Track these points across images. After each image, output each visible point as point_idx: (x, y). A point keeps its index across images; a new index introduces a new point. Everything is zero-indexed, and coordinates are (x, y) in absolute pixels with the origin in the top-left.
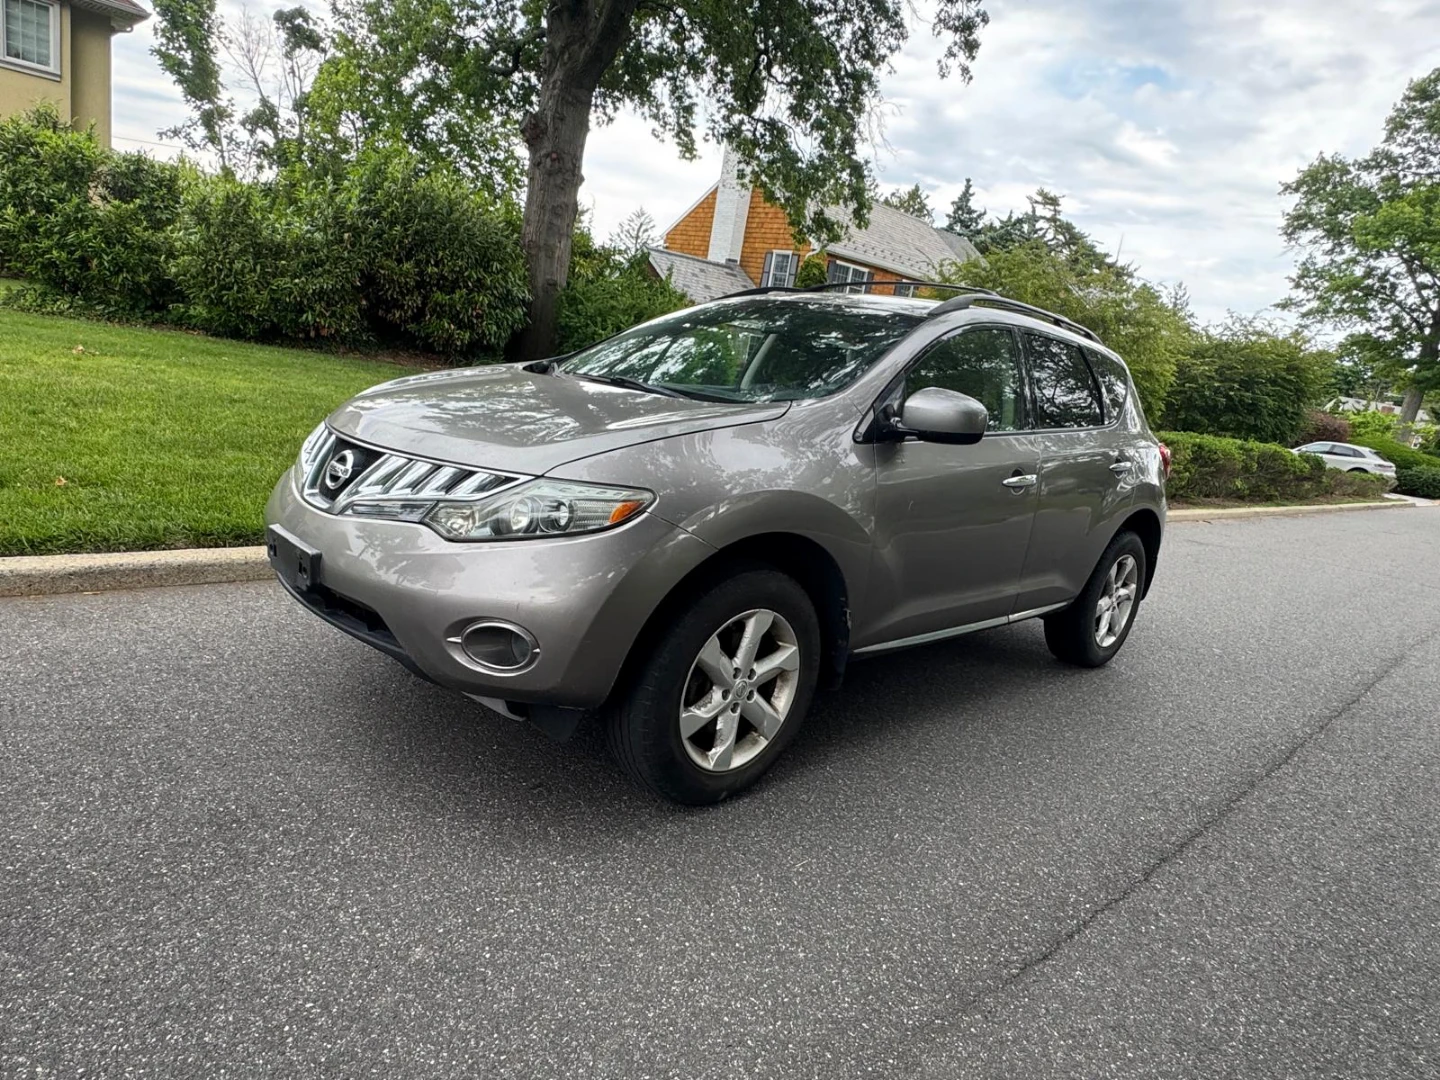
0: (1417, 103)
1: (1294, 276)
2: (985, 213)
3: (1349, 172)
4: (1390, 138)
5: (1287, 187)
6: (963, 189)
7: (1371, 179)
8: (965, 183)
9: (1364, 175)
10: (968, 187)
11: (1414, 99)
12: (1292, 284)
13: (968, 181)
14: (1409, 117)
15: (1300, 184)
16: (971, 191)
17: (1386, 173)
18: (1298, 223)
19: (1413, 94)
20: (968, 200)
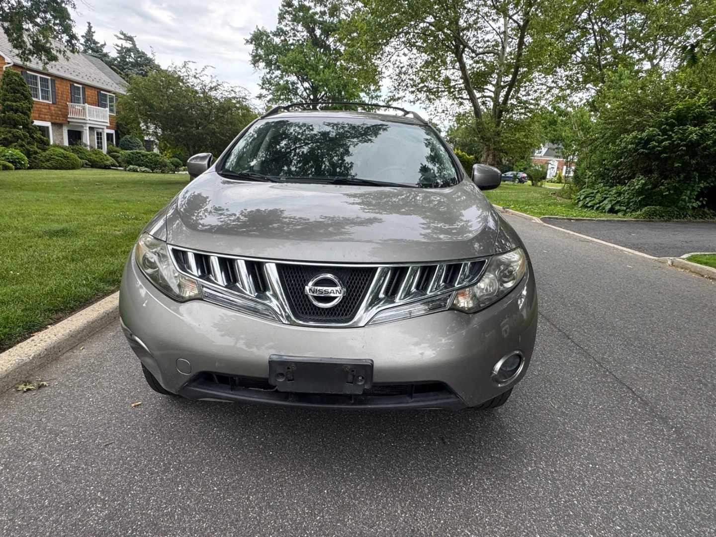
0: (287, 8)
1: (261, 84)
2: (105, 44)
3: (269, 36)
4: (280, 22)
5: (247, 41)
6: (87, 28)
7: (277, 40)
8: (87, 25)
9: (275, 38)
10: (90, 28)
11: (286, 6)
12: (260, 87)
13: (89, 23)
14: (285, 14)
15: (252, 40)
16: (93, 30)
17: (282, 38)
18: (256, 59)
19: (285, 4)
20: (92, 35)
